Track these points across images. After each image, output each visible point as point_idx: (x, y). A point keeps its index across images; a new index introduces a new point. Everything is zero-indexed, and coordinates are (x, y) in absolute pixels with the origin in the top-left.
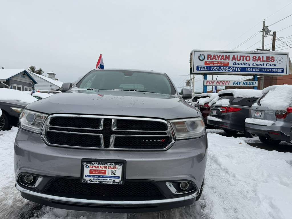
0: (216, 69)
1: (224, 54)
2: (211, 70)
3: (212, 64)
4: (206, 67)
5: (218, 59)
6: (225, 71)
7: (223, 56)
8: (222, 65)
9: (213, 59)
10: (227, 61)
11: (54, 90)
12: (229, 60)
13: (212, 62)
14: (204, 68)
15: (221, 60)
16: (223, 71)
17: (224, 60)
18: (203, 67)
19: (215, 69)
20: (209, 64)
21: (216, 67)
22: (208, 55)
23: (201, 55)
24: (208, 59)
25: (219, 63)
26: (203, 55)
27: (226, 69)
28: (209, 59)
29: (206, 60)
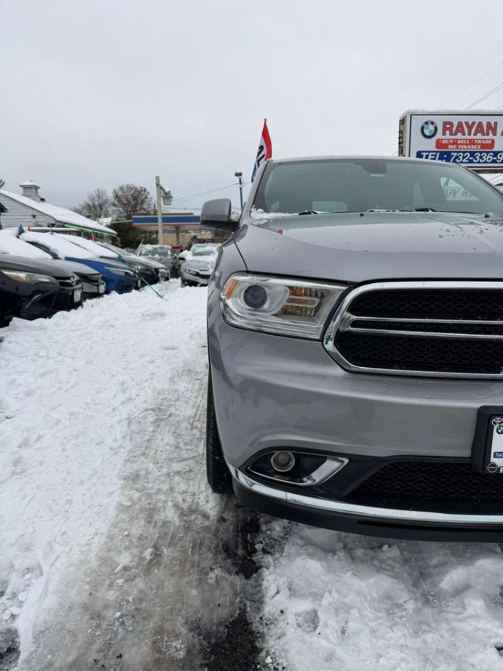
0: (464, 157)
1: (485, 120)
2: (452, 160)
3: (455, 146)
4: (438, 154)
5: (469, 134)
6: (486, 162)
7: (480, 124)
8: (479, 146)
9: (456, 134)
10: (491, 136)
11: (41, 226)
12: (495, 134)
13: (455, 140)
14: (436, 156)
15: (475, 134)
16: (479, 162)
17: (483, 134)
18: (432, 155)
19: (461, 158)
20: (446, 146)
21: (464, 152)
22: (444, 122)
23: (427, 123)
24: (444, 134)
25: (472, 142)
26: (432, 123)
27: (488, 157)
28: (448, 132)
29: (439, 135)
